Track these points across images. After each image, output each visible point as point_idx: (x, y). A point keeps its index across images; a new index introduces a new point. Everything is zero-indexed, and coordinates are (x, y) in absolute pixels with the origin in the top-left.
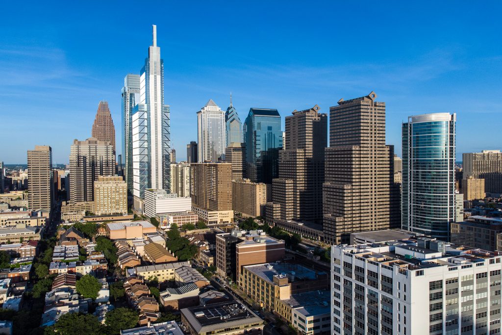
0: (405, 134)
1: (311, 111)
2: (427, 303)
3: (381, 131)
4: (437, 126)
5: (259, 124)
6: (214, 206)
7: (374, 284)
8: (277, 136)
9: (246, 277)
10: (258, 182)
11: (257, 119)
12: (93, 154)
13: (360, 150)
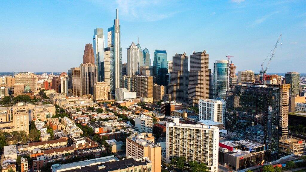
0: (214, 66)
1: (183, 55)
2: (217, 108)
3: (207, 65)
4: (223, 65)
5: (159, 58)
6: (146, 95)
7: (208, 106)
8: (166, 63)
9: (173, 114)
10: (161, 85)
11: (159, 55)
12: (90, 71)
13: (201, 73)
